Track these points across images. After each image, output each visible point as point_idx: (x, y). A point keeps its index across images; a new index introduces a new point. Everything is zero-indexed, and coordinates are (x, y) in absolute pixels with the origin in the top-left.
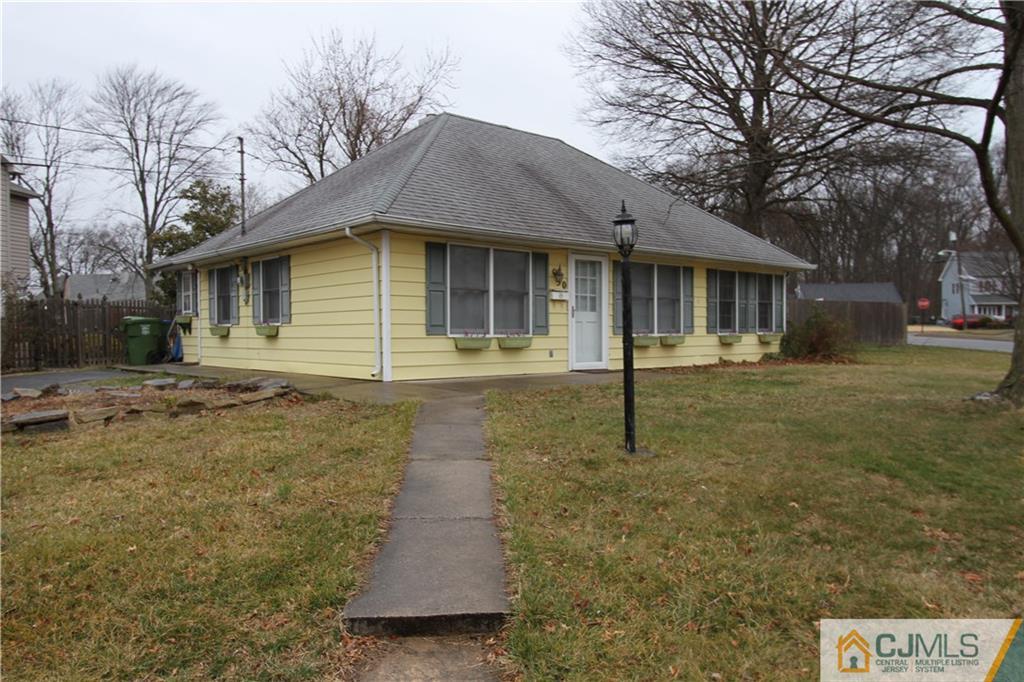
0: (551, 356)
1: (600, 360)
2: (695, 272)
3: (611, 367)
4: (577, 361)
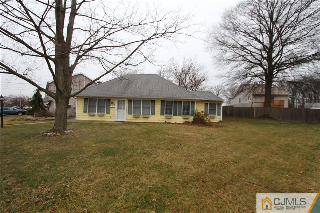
0: (111, 117)
1: (124, 119)
2: (156, 101)
3: (126, 121)
4: (117, 119)
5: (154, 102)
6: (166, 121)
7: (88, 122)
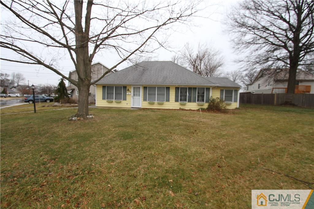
1: (140, 106)
2: (170, 88)
3: (142, 107)
4: (133, 105)
5: (168, 88)
6: (180, 108)
7: (107, 108)
